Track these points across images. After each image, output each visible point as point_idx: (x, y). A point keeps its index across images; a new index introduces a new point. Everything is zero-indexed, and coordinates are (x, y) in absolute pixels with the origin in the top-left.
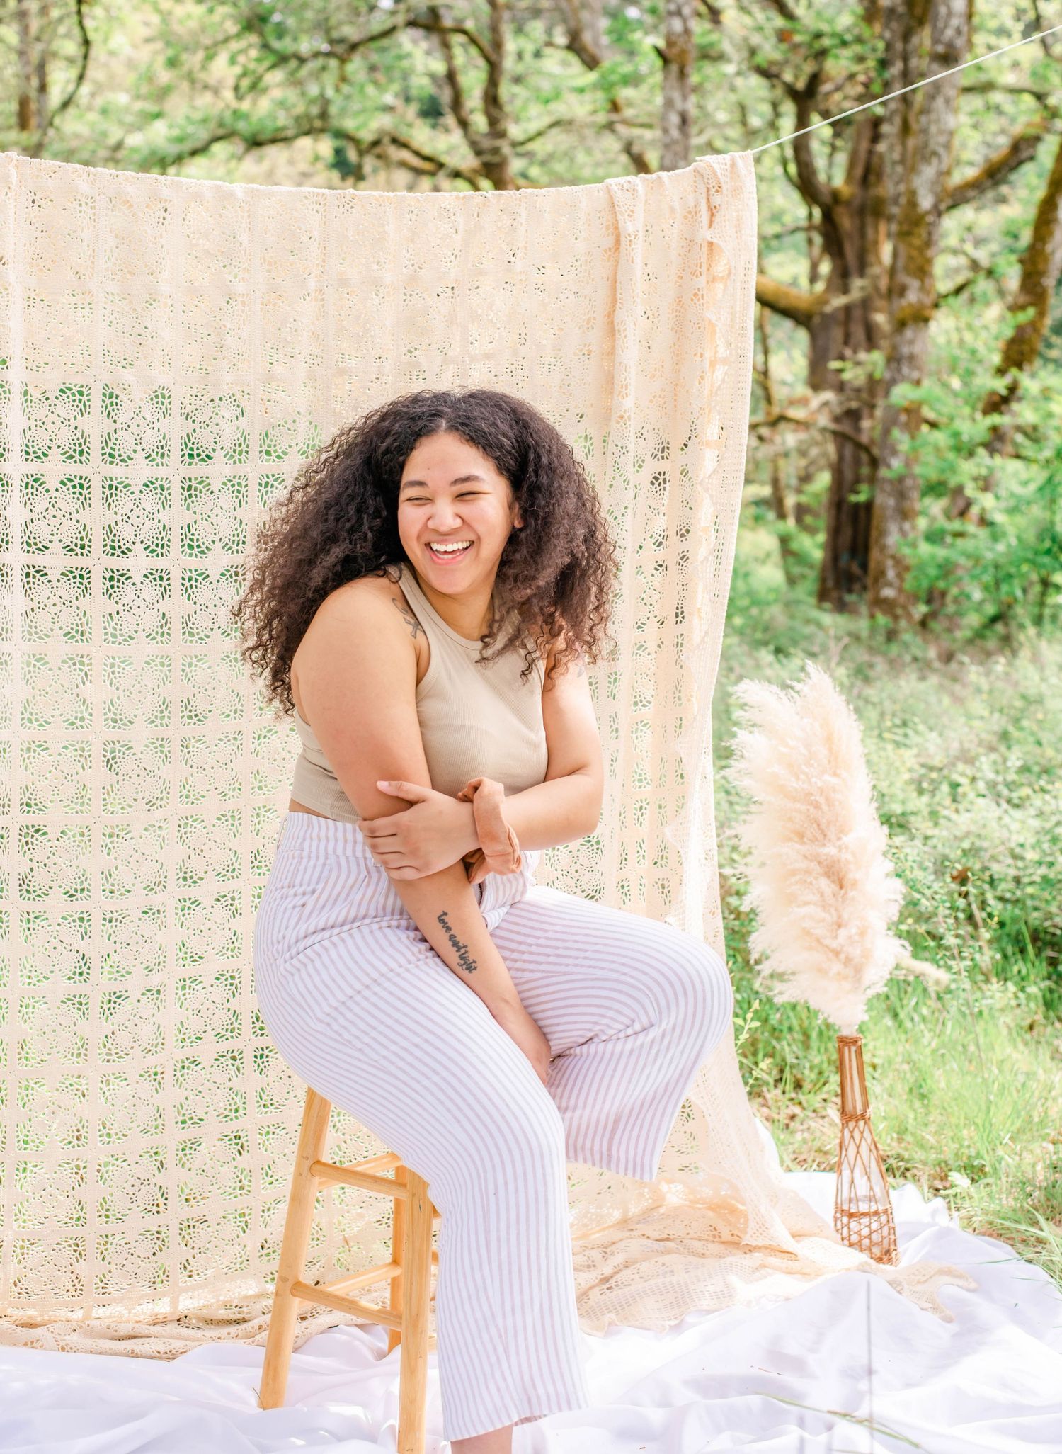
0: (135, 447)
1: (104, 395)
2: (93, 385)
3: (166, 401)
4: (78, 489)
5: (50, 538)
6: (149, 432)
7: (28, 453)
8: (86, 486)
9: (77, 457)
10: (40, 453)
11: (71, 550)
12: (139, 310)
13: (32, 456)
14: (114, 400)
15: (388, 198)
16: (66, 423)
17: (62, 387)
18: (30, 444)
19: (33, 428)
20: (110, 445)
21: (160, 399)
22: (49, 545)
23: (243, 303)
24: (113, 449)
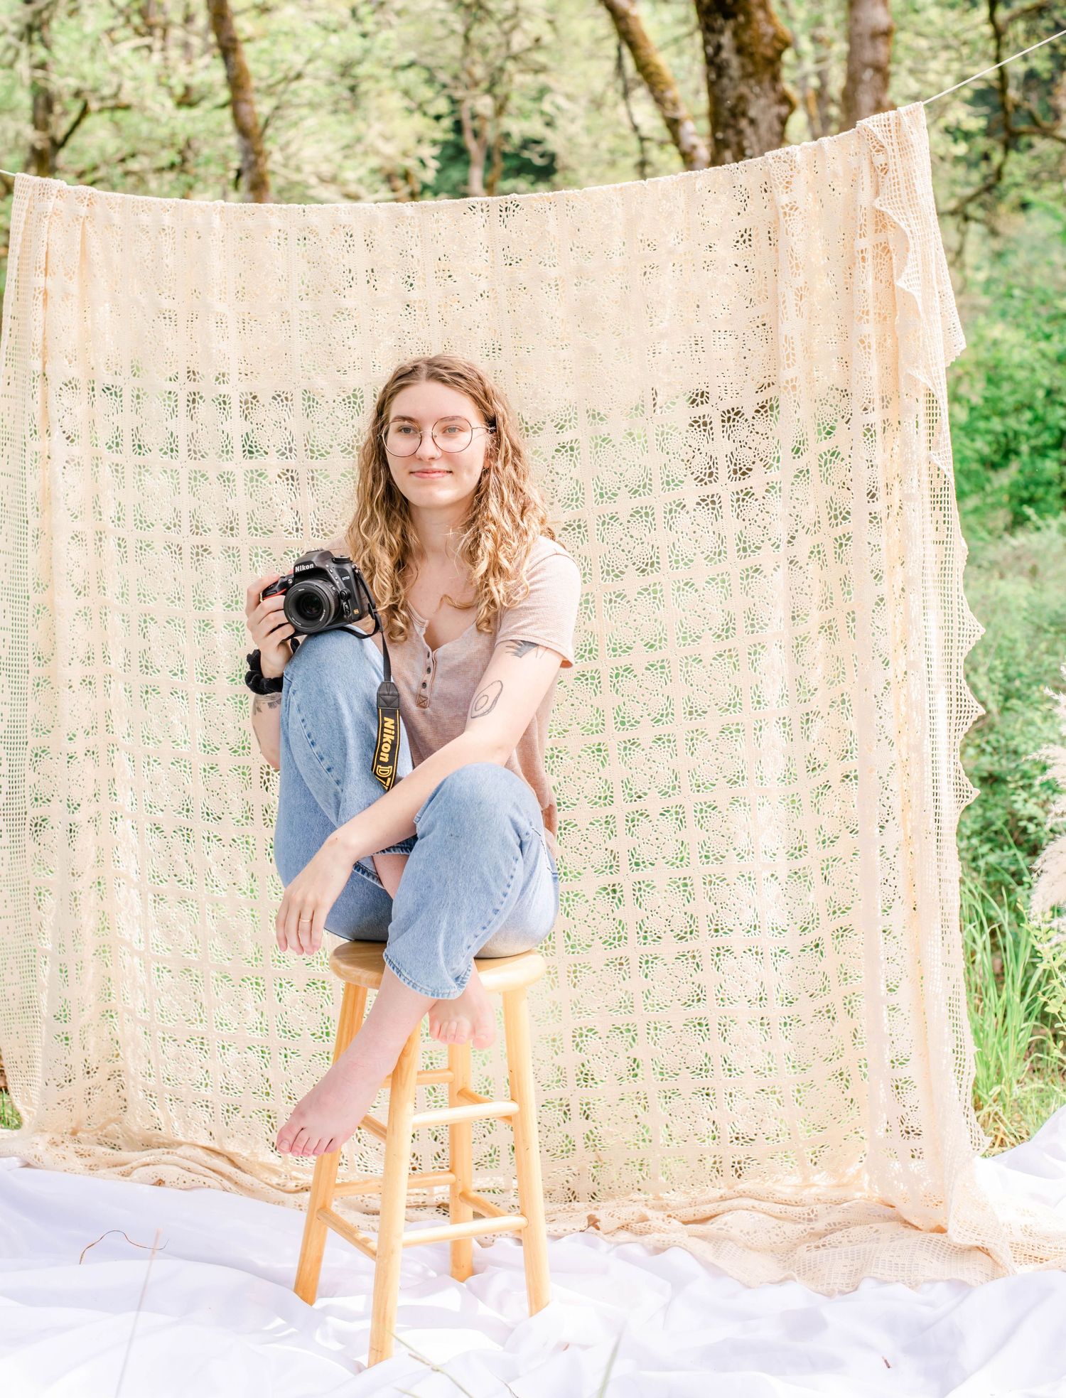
0: (331, 443)
1: (304, 399)
2: (293, 391)
3: (358, 401)
4: (290, 481)
5: (274, 523)
6: (343, 429)
7: (251, 452)
8: (295, 478)
9: (288, 454)
10: (262, 451)
11: (290, 533)
12: (328, 323)
13: (256, 454)
14: (311, 403)
15: (548, 198)
16: (278, 425)
17: (274, 394)
18: (253, 445)
19: (256, 431)
20: (311, 442)
21: (352, 399)
22: (273, 529)
23: (420, 308)
24: (312, 446)
